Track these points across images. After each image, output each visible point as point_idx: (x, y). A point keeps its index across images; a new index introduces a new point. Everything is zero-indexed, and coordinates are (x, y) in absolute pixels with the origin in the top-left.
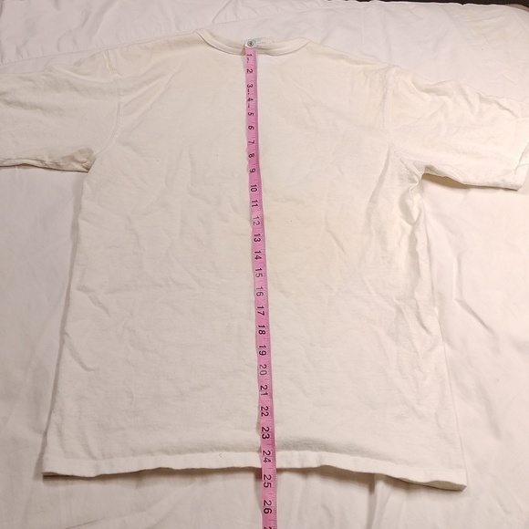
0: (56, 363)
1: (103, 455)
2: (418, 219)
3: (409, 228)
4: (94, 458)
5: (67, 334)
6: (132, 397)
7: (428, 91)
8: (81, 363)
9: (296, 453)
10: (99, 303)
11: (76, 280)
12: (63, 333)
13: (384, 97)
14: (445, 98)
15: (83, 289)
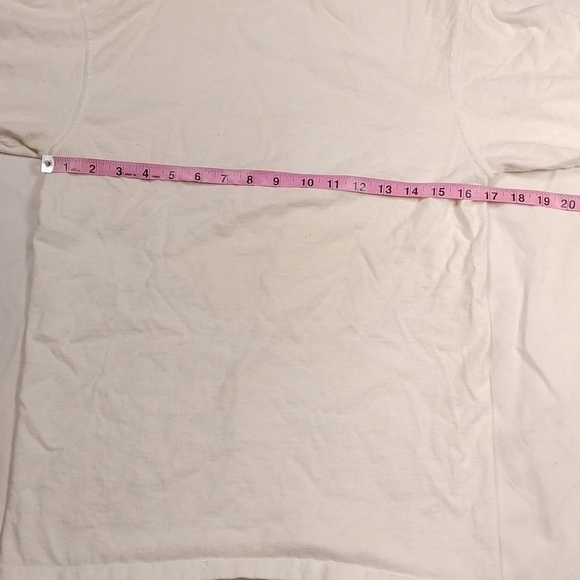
0: (11, 441)
1: (69, 560)
2: (479, 235)
3: (465, 243)
4: (57, 563)
5: (22, 404)
6: (103, 486)
7: (513, 21)
8: (41, 442)
9: (297, 561)
10: (62, 356)
11: (33, 327)
12: (18, 402)
13: (451, 33)
14: (534, 29)
15: (43, 339)
